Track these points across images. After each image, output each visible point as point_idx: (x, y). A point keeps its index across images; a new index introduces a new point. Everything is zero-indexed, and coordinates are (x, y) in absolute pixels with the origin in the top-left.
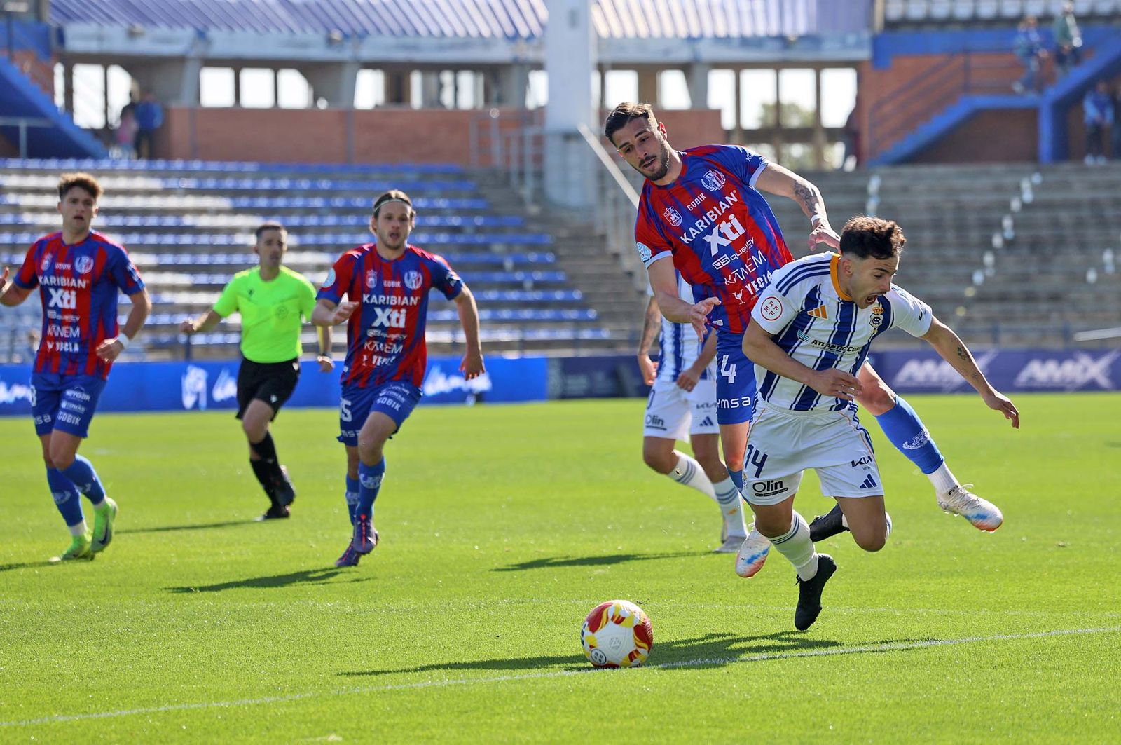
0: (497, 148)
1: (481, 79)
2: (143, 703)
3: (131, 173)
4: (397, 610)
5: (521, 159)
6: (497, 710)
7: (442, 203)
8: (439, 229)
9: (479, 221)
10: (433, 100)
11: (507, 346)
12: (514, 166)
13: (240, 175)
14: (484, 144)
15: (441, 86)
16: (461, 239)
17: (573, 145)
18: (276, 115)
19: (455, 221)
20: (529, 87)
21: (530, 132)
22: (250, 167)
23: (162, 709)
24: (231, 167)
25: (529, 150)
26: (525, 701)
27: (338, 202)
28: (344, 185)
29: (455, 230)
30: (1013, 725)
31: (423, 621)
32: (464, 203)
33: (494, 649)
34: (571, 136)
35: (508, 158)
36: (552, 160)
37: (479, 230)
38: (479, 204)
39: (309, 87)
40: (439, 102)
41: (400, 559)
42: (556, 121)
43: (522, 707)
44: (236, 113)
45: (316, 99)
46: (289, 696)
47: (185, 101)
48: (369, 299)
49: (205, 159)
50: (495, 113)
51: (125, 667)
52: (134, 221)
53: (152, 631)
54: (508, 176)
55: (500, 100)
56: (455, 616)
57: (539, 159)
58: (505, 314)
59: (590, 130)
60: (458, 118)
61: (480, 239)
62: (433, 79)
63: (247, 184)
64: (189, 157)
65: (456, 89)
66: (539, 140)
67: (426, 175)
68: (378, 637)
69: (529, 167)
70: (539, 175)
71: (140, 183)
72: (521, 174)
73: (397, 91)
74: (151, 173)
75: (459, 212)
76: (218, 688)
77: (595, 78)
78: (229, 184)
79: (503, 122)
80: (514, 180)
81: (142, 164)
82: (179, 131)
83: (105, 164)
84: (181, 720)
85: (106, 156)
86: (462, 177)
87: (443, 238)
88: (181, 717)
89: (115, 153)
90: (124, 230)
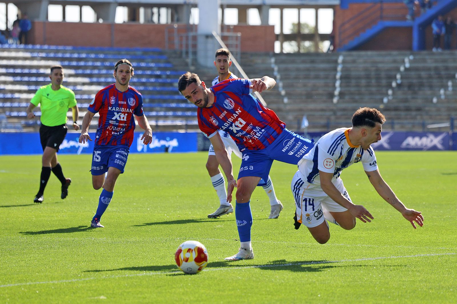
0: (176, 41)
1: (170, 11)
2: (19, 281)
3: (17, 50)
4: (131, 242)
5: (187, 46)
6: (174, 286)
7: (152, 65)
8: (151, 76)
9: (168, 73)
10: (149, 20)
11: (180, 127)
12: (184, 49)
13: (65, 51)
14: (171, 39)
15: (153, 14)
16: (160, 80)
17: (210, 40)
18: (80, 25)
19: (158, 73)
20: (191, 15)
21: (191, 34)
22: (69, 48)
23: (28, 284)
24: (61, 48)
25: (190, 42)
26: (186, 282)
27: (107, 64)
28: (110, 56)
29: (158, 77)
30: (398, 295)
31: (142, 247)
32: (162, 65)
33: (173, 259)
34: (209, 36)
35: (181, 45)
36: (200, 47)
37: (168, 77)
38: (168, 65)
39: (95, 13)
40: (152, 21)
41: (132, 219)
42: (203, 30)
43: (184, 285)
44: (64, 24)
45: (98, 19)
46: (83, 279)
47: (42, 19)
48: (112, 109)
49: (49, 44)
50: (176, 26)
51: (12, 265)
52: (18, 71)
53: (24, 250)
54: (181, 53)
55: (178, 20)
56: (156, 245)
57: (195, 46)
58: (179, 113)
59: (216, 33)
60: (160, 28)
61: (169, 80)
62: (149, 11)
63: (68, 55)
64: (44, 44)
65: (159, 15)
66: (195, 38)
67: (146, 52)
68: (122, 254)
69: (190, 50)
70: (195, 53)
71: (21, 54)
72: (187, 53)
73: (133, 16)
74: (26, 50)
75: (159, 69)
76: (53, 275)
77: (220, 11)
78: (60, 55)
79: (179, 30)
80: (184, 55)
81: (22, 46)
82: (38, 32)
83: (6, 46)
84: (36, 289)
85: (7, 42)
86: (161, 53)
87: (152, 80)
88: (36, 287)
89: (10, 41)
90: (14, 75)
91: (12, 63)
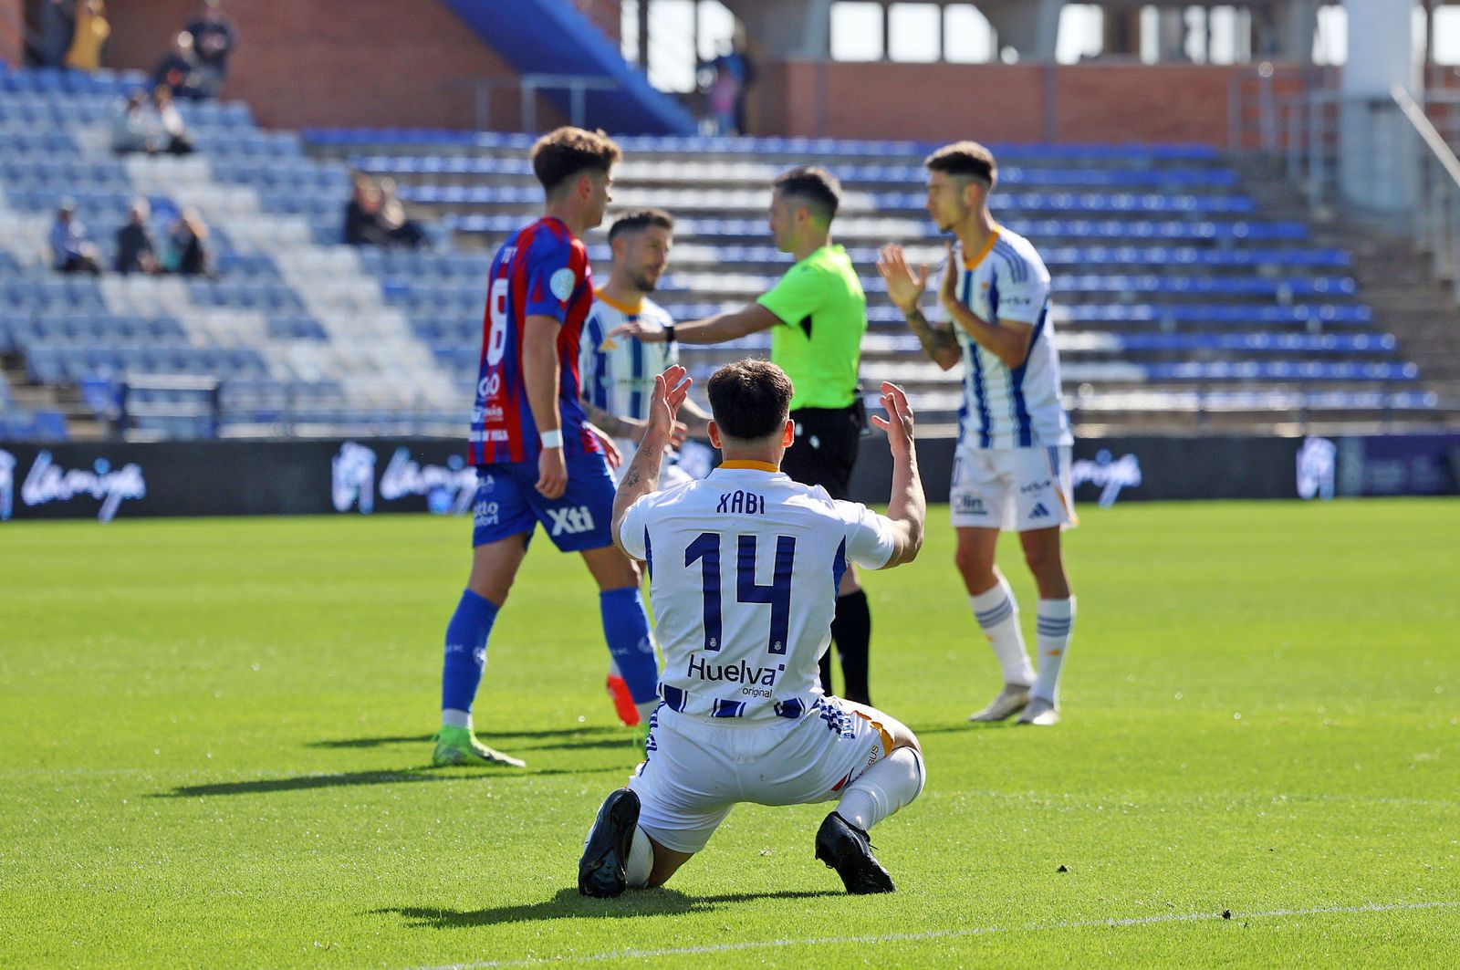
0: (1268, 121)
1: (1246, 19)
2: (751, 936)
3: (731, 157)
4: (1120, 807)
5: (1305, 137)
6: (1273, 959)
7: (1185, 203)
8: (1180, 242)
9: (1240, 230)
10: (1174, 49)
11: (1283, 416)
12: (1294, 149)
13: (889, 161)
14: (1249, 116)
15: (1185, 30)
16: (1213, 257)
17: (1384, 118)
18: (941, 73)
19: (1205, 230)
20: (1318, 30)
21: (1319, 97)
22: (903, 148)
23: (779, 943)
24: (875, 148)
25: (1317, 125)
26: (1314, 947)
27: (1032, 201)
28: (1040, 176)
29: (1204, 244)
31: (1158, 823)
32: (1219, 203)
33: (1266, 868)
34: (1381, 105)
35: (1284, 137)
36: (1351, 139)
37: (1240, 243)
38: (1242, 205)
39: (992, 29)
40: (1181, 53)
41: (1125, 731)
42: (1358, 84)
43: (1309, 957)
44: (884, 71)
45: (1001, 45)
46: (962, 930)
47: (810, 52)
49: (839, 136)
50: (1265, 69)
51: (724, 880)
52: (734, 228)
53: (762, 830)
54: (1284, 163)
55: (1275, 50)
56: (1206, 818)
57: (1331, 138)
58: (1279, 368)
59: (1407, 93)
60: (1211, 78)
61: (1242, 257)
62: (1173, 19)
63: (897, 174)
64: (815, 133)
65: (1209, 34)
66: (1332, 110)
67: (1162, 161)
68: (1093, 846)
69: (1317, 151)
70: (1332, 162)
71: (744, 172)
72: (1305, 162)
73: (1121, 35)
74: (759, 158)
75: (1211, 216)
76: (860, 915)
78: (872, 173)
79: (1278, 82)
80: (1294, 170)
81: (746, 144)
82: (802, 96)
83: (694, 144)
84: (806, 961)
85: (694, 132)
86: (1215, 164)
87: (1186, 255)
88: (807, 957)
89: (708, 127)
90: (721, 241)
91: (714, 200)
